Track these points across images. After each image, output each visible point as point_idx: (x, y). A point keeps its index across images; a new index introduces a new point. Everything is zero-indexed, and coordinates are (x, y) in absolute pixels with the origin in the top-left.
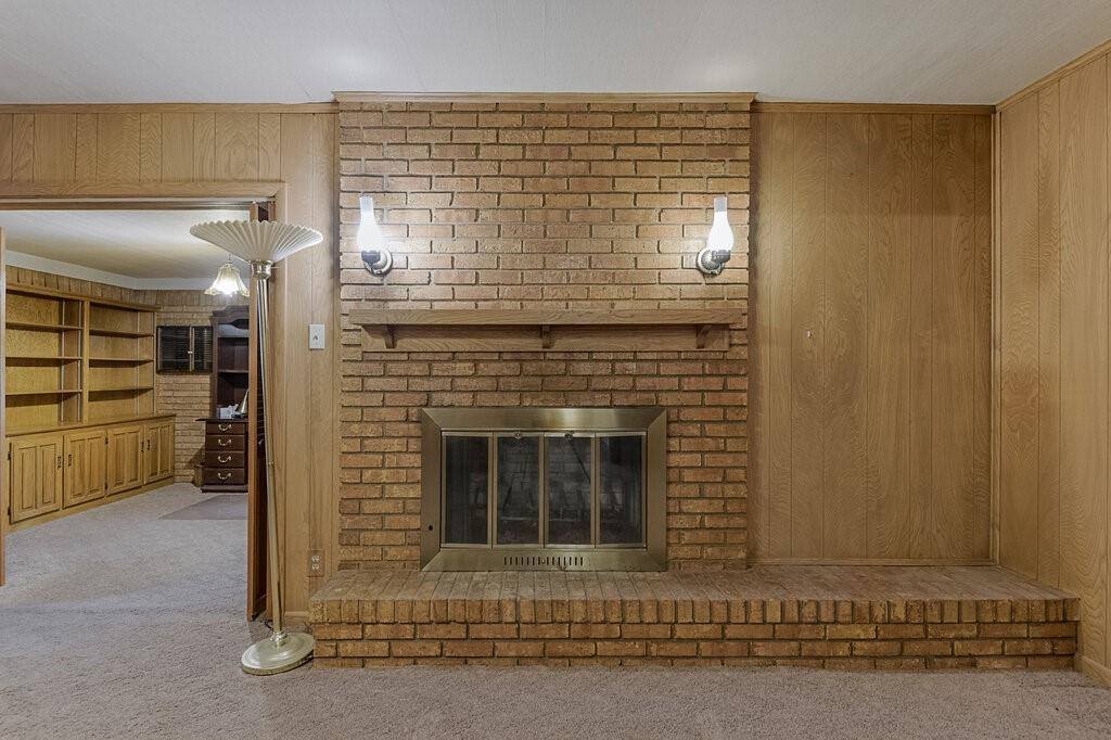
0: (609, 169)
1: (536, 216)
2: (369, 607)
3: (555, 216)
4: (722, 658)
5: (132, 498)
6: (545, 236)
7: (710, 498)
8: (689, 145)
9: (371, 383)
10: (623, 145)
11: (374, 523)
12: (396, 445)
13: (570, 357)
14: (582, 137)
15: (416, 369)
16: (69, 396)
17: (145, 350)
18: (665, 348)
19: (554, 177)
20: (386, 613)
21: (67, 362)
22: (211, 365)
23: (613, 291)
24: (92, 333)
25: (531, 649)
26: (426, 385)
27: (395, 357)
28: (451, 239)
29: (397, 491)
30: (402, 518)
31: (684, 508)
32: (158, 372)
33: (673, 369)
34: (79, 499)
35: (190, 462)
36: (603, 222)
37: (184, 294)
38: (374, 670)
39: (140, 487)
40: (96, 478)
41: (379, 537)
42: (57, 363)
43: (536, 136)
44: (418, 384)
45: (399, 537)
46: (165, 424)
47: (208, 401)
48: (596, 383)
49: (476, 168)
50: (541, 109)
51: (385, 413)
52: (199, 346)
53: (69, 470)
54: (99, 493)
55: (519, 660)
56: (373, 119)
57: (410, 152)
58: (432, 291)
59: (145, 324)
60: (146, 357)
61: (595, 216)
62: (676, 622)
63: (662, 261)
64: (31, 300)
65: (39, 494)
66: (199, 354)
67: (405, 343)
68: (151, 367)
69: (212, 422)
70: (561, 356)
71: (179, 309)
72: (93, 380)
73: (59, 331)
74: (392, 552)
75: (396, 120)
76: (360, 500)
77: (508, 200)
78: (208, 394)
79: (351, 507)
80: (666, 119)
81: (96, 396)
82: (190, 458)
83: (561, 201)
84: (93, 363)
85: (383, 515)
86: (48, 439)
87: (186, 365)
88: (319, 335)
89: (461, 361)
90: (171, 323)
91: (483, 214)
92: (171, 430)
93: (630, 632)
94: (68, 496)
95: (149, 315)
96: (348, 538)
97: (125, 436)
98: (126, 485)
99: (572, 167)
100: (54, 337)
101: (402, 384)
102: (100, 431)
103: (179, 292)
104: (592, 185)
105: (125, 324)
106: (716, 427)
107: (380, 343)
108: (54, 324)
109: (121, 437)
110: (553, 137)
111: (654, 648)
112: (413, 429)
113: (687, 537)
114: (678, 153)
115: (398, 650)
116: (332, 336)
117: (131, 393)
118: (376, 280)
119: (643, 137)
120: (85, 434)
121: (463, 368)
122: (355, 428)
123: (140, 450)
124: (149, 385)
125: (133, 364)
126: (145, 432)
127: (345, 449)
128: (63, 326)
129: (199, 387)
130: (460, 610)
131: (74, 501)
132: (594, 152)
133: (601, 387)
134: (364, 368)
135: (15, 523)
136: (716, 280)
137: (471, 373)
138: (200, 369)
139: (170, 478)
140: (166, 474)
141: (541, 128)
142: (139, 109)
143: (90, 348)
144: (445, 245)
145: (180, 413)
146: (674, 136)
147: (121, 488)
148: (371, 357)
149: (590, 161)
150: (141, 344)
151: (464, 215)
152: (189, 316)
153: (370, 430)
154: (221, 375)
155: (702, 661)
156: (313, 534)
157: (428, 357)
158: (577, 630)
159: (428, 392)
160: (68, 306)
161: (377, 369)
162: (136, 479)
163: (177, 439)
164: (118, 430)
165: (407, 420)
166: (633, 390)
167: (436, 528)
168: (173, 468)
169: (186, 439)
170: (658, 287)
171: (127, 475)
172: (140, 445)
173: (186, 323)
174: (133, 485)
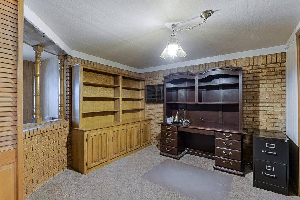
16: (116, 112)
17: (142, 95)
21: (116, 99)
22: (163, 100)
24: (123, 88)
32: (146, 103)
34: (116, 155)
35: (156, 138)
37: (154, 73)
39: (139, 148)
40: (123, 146)
42: (113, 99)
46: (148, 122)
47: (162, 114)
52: (159, 93)
53: (112, 144)
54: (124, 152)
59: (142, 85)
60: (143, 97)
65: (100, 155)
66: (159, 96)
68: (144, 101)
69: (164, 125)
71: (152, 79)
72: (124, 106)
73: (114, 87)
78: (162, 111)
81: (124, 112)
82: (156, 136)
84: (124, 100)
87: (155, 100)
90: (150, 84)
92: (150, 125)
94: (112, 155)
95: (143, 82)
97: (134, 127)
98: (135, 147)
100: (112, 90)
102: (124, 127)
103: (152, 72)
105: (136, 85)
108: (112, 85)
109: (132, 128)
117: (139, 110)
123: (139, 133)
124: (144, 107)
125: (139, 100)
126: (141, 126)
128: (115, 85)
129: (159, 108)
131: (114, 156)
135: (88, 169)
138: (159, 102)
139: (150, 143)
140: (148, 142)
143: (123, 94)
145: (153, 118)
147: (132, 149)
150: (141, 92)
152: (156, 81)
154: (167, 104)
160: (116, 77)
162: (138, 145)
163: (152, 128)
164: (131, 126)
168: (151, 139)
169: (155, 128)
171: (135, 143)
172: (139, 131)
173: (155, 84)
174: (137, 147)
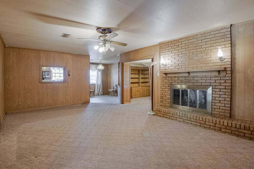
0: (201, 44)
1: (188, 54)
2: (161, 110)
3: (191, 54)
4: (215, 130)
5: (146, 97)
6: (189, 57)
7: (222, 103)
8: (217, 37)
9: (164, 81)
10: (203, 40)
11: (164, 100)
12: (167, 90)
13: (194, 77)
14: (196, 40)
15: (170, 79)
16: (139, 82)
18: (212, 75)
19: (191, 47)
20: (163, 111)
21: (139, 78)
23: (202, 65)
24: (141, 74)
25: (181, 120)
26: (171, 81)
27: (167, 77)
28: (174, 60)
29: (167, 96)
30: (168, 100)
31: (216, 104)
33: (213, 79)
36: (200, 53)
38: (161, 117)
40: (141, 94)
41: (165, 102)
42: (138, 78)
43: (188, 42)
44: (170, 81)
45: (168, 103)
48: (198, 81)
49: (178, 48)
50: (188, 37)
51: (166, 85)
53: (138, 92)
54: (142, 96)
55: (180, 121)
56: (164, 45)
57: (169, 48)
58: (172, 68)
61: (198, 53)
62: (206, 121)
63: (212, 59)
64: (135, 70)
65: (135, 95)
67: (168, 75)
70: (192, 77)
72: (141, 80)
73: (138, 74)
74: (167, 105)
75: (167, 44)
76: (163, 97)
77: (183, 52)
79: (162, 98)
80: (211, 33)
81: (142, 83)
83: (192, 51)
84: (141, 78)
85: (166, 99)
86: (136, 88)
88: (158, 74)
89: (176, 78)
91: (179, 55)
93: (198, 121)
96: (162, 102)
97: (145, 88)
98: (145, 95)
99: (194, 45)
101: (168, 81)
102: (142, 88)
104: (197, 47)
106: (223, 90)
107: (165, 76)
108: (137, 73)
110: (190, 41)
111: (202, 125)
112: (169, 88)
113: (216, 110)
114: (214, 39)
115: (164, 116)
116: (160, 75)
117: (147, 82)
118: (165, 67)
119: (207, 37)
120: (140, 88)
121: (176, 79)
122: (162, 87)
125: (147, 78)
127: (161, 90)
130: (172, 112)
131: (139, 96)
132: (197, 42)
133: (199, 82)
134: (163, 79)
136: (223, 61)
137: (178, 79)
141: (188, 40)
142: (140, 49)
143: (141, 76)
144: (174, 61)
146: (213, 36)
147: (144, 96)
148: (164, 77)
149: (197, 44)
150: (148, 75)
151: (176, 56)
153: (164, 87)
155: (211, 129)
156: (158, 101)
157: (171, 77)
158: (189, 119)
159: (171, 82)
160: (139, 70)
161: (165, 79)
165: (169, 86)
166: (206, 82)
167: (172, 102)
170: (211, 64)
171: (145, 94)
174: (146, 95)
